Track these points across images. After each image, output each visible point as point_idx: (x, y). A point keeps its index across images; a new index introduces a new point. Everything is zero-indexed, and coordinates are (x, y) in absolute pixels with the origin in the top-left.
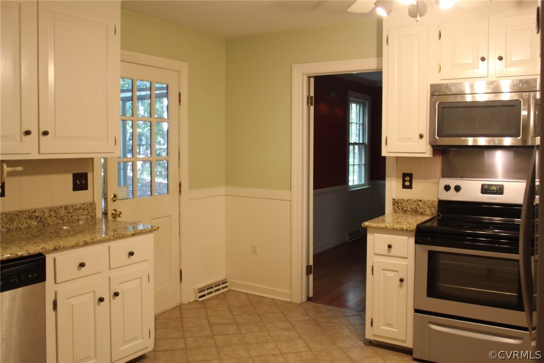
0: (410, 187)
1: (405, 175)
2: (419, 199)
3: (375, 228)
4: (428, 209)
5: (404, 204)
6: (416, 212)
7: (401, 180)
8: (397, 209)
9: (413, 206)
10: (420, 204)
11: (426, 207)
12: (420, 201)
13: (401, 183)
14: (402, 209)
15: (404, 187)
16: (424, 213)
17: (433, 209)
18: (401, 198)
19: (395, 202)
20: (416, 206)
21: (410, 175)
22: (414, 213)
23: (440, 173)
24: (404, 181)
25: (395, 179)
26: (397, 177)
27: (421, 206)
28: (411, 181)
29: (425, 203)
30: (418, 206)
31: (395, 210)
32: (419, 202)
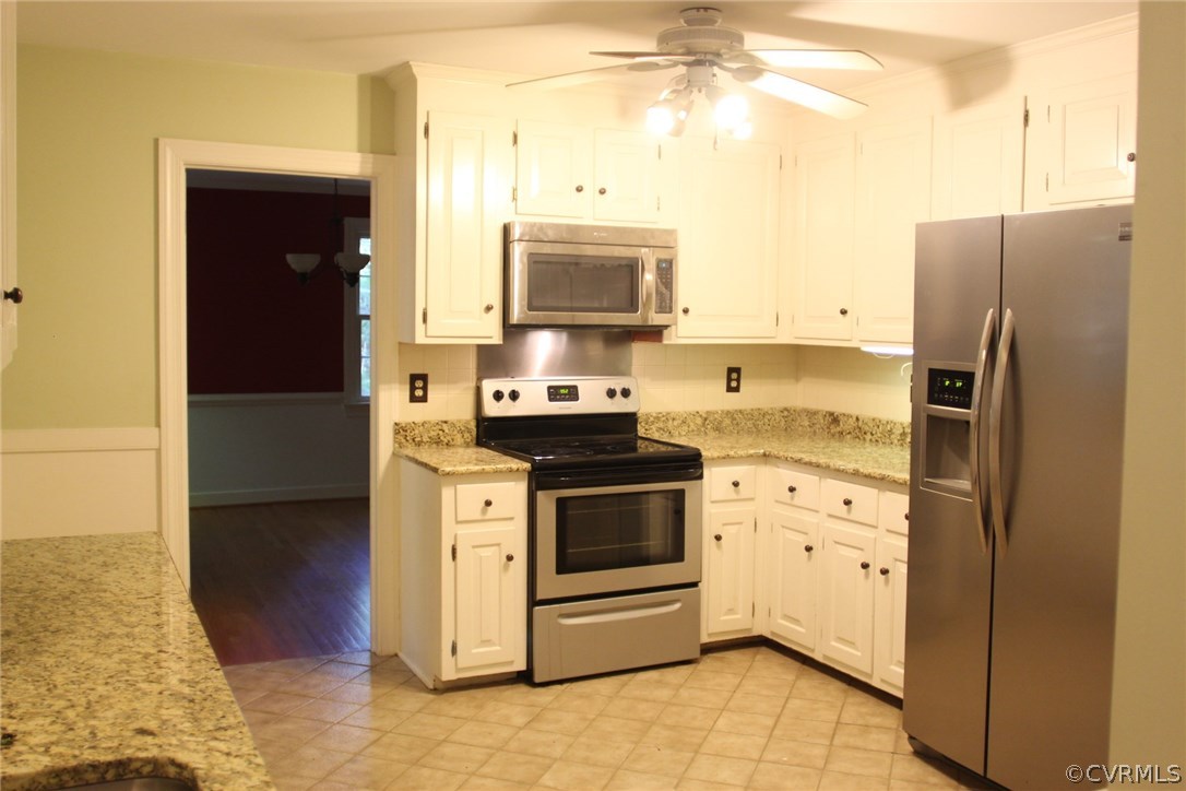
0: (424, 399)
1: (414, 378)
2: (444, 419)
3: (462, 474)
4: (459, 436)
5: (417, 432)
6: (437, 443)
7: (408, 387)
8: (403, 441)
9: (433, 433)
10: (445, 427)
11: (455, 432)
12: (446, 422)
13: (408, 393)
14: (413, 440)
15: (413, 399)
16: (452, 443)
17: (467, 435)
18: (410, 420)
19: (399, 429)
20: (438, 431)
21: (424, 378)
22: (434, 445)
23: (475, 371)
24: (413, 389)
25: (397, 386)
26: (400, 383)
27: (447, 431)
28: (425, 389)
29: (453, 425)
30: (441, 432)
31: (400, 444)
32: (444, 425)
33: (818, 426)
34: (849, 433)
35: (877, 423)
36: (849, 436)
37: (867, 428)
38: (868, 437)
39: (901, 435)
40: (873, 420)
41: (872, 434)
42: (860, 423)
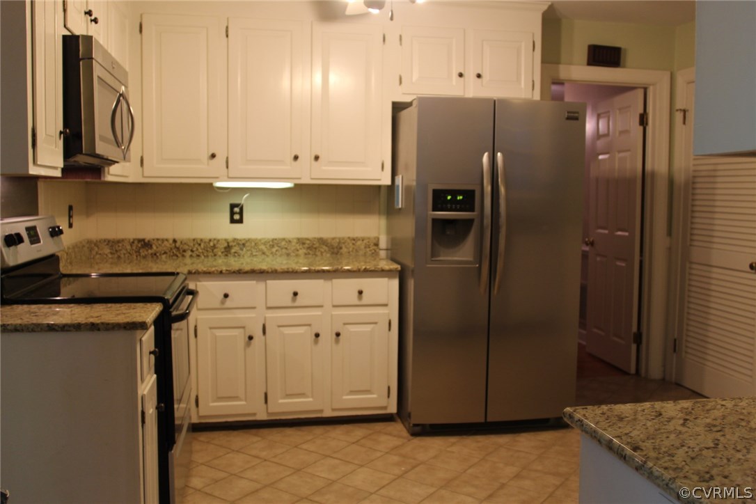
33: (124, 251)
34: (165, 253)
35: (199, 242)
36: (164, 256)
37: (186, 247)
38: (189, 253)
39: (225, 248)
40: (194, 240)
41: (192, 251)
42: (178, 244)
